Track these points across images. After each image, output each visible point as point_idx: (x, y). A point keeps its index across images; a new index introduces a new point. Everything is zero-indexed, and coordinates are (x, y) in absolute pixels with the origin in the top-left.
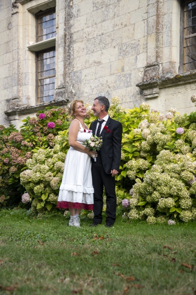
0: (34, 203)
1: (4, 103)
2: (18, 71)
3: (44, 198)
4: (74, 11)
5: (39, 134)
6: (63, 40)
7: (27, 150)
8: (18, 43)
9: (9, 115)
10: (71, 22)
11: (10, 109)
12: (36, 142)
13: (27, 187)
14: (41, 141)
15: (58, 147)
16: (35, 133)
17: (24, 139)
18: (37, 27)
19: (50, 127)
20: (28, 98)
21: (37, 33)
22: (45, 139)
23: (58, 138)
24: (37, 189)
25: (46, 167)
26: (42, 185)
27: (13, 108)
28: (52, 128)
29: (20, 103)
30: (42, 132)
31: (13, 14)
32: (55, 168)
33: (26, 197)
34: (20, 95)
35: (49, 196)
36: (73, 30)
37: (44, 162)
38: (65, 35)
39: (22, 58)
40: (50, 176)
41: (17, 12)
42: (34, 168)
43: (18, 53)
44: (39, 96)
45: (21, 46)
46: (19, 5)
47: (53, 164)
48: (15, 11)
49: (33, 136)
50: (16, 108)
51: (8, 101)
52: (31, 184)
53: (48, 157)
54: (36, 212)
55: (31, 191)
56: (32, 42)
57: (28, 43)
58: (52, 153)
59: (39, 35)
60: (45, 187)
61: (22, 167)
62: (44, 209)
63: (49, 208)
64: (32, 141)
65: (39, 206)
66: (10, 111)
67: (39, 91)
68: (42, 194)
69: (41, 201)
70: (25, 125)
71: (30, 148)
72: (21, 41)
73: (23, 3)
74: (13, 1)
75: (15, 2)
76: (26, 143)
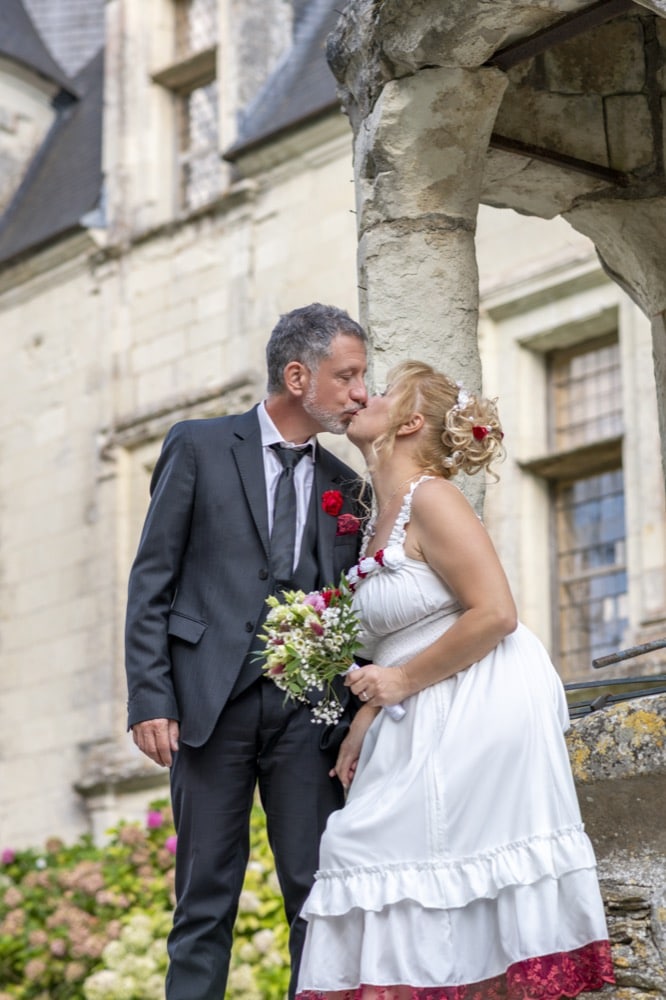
1: (71, 754)
2: (115, 652)
5: (146, 870)
7: (111, 918)
8: (115, 566)
9: (86, 795)
11: (90, 774)
12: (137, 895)
14: (148, 890)
16: (134, 869)
17: (105, 887)
22: (158, 883)
25: (148, 963)
27: (99, 772)
29: (120, 756)
30: (155, 865)
31: (102, 480)
34: (120, 727)
37: (142, 951)
40: (157, 986)
41: (112, 477)
42: (122, 966)
43: (114, 597)
46: (119, 453)
48: (107, 469)
49: (129, 879)
50: (108, 771)
51: (84, 747)
53: (161, 935)
61: (94, 963)
64: (126, 890)
66: (88, 782)
70: (114, 843)
71: (119, 912)
73: (131, 448)
74: (102, 441)
75: (109, 446)
76: (110, 896)
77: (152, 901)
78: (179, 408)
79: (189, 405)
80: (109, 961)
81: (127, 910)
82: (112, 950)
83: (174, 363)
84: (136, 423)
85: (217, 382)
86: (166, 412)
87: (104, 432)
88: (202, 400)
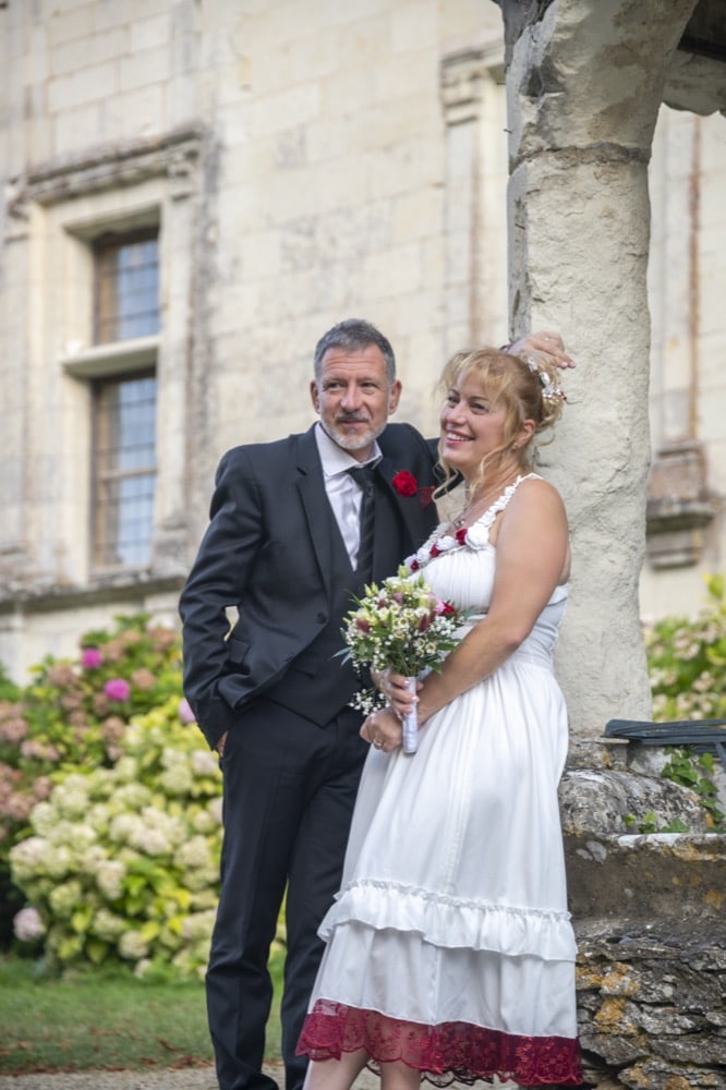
0: (52, 941)
2: (26, 448)
3: (79, 923)
4: (221, 260)
6: (182, 358)
7: (40, 772)
8: (27, 346)
10: (213, 297)
12: (68, 746)
13: (32, 893)
14: (81, 741)
15: (128, 767)
16: (65, 716)
17: (30, 737)
18: (97, 289)
19: (113, 698)
20: (60, 551)
21: (97, 308)
22: (94, 733)
23: (134, 733)
24: (63, 896)
25: (86, 831)
26: (75, 887)
27: (5, 587)
28: (120, 700)
29: (30, 569)
30: (90, 711)
31: (10, 241)
32: (114, 836)
33: (29, 923)
34: (32, 535)
35: (94, 918)
36: (217, 327)
37: (79, 817)
38: (191, 342)
39: (38, 400)
40: (98, 859)
41: (23, 238)
42: (55, 834)
43: (25, 383)
44: (103, 540)
45: (37, 357)
46: (32, 210)
47: (110, 820)
48: (17, 229)
49: (59, 727)
50: (15, 586)
52: (44, 885)
53: (99, 798)
54: (60, 967)
55: (44, 903)
56: (79, 348)
57: (64, 349)
58: (108, 788)
59: (106, 314)
60: (85, 891)
61: (20, 828)
62: (83, 956)
63: (96, 954)
64: (55, 741)
65: (69, 948)
67: (102, 522)
68: (74, 910)
69: (70, 933)
70: (39, 682)
71: (48, 765)
72: (37, 339)
73: (47, 204)
74: (11, 193)
75: (20, 200)
76: (37, 747)
77: (86, 754)
78: (107, 160)
79: (120, 158)
80: (39, 828)
81: (57, 765)
82: (41, 813)
83: (101, 103)
84: (52, 175)
85: (155, 131)
86: (91, 164)
87: (14, 182)
88: (137, 154)
